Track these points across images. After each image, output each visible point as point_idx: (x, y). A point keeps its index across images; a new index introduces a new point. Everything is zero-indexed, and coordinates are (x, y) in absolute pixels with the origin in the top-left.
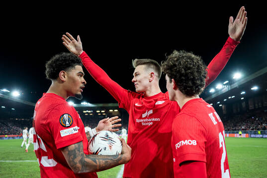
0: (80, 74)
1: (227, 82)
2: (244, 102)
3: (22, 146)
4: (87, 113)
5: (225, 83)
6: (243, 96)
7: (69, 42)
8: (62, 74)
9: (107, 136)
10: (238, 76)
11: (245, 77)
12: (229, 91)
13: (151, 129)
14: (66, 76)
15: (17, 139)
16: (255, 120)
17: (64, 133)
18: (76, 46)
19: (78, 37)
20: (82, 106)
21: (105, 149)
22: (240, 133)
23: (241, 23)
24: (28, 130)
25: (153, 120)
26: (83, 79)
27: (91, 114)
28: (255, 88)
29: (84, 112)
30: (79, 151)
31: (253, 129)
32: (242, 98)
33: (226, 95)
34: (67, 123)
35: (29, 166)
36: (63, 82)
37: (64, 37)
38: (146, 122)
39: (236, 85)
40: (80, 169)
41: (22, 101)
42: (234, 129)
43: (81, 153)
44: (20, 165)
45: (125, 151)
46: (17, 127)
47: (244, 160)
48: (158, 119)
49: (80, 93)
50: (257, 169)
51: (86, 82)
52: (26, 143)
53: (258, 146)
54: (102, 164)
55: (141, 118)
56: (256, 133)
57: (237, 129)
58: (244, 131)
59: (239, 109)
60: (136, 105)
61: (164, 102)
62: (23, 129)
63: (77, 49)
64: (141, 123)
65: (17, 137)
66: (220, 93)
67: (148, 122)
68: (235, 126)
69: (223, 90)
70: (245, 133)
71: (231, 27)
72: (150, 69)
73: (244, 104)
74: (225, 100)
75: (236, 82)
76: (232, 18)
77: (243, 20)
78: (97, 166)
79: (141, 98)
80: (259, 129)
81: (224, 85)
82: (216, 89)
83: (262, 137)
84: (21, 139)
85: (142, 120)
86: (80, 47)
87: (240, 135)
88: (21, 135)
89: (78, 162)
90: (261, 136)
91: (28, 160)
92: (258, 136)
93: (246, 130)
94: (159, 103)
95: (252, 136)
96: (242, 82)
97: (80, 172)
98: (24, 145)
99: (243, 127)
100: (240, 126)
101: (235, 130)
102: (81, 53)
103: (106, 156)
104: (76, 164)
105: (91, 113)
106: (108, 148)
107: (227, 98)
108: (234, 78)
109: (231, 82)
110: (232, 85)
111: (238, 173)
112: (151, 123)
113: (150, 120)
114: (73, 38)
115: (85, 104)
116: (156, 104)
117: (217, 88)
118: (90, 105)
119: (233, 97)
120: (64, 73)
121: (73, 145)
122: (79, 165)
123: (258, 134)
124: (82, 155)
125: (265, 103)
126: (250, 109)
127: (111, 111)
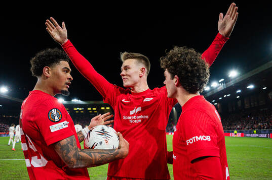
0: (66, 69)
1: (222, 80)
2: (240, 101)
3: (9, 144)
4: (78, 110)
5: (220, 81)
6: (238, 94)
7: (53, 28)
8: (46, 69)
9: (103, 130)
10: (234, 74)
11: (241, 75)
12: (224, 89)
13: (139, 126)
14: (50, 72)
15: (4, 137)
16: (251, 118)
17: (54, 128)
18: (60, 34)
19: (63, 23)
20: (73, 103)
21: (101, 143)
22: (235, 132)
23: (231, 18)
24: (15, 127)
25: (142, 117)
26: (69, 75)
27: (82, 112)
28: (251, 87)
29: (75, 109)
30: (72, 145)
31: (248, 129)
32: (238, 97)
33: (221, 93)
34: (56, 118)
35: (16, 165)
36: (47, 77)
37: (48, 22)
38: (134, 119)
39: (231, 83)
40: (75, 163)
41: (10, 98)
42: (229, 128)
43: (75, 147)
44: (8, 164)
45: (122, 145)
46: (5, 124)
47: (238, 160)
48: (147, 117)
49: (67, 89)
50: (253, 169)
51: (72, 79)
52: (12, 140)
53: (253, 146)
54: (97, 158)
55: (128, 115)
56: (251, 132)
57: (232, 128)
58: (240, 130)
59: (234, 108)
60: (123, 100)
61: (152, 99)
62: (10, 126)
63: (61, 37)
64: (128, 120)
65: (5, 134)
66: (215, 92)
67: (137, 119)
68: (230, 125)
69: (219, 88)
70: (240, 132)
71: (220, 23)
72: (141, 63)
73: (239, 103)
74: (220, 98)
75: (232, 80)
76: (221, 14)
77: (234, 16)
78: (92, 160)
79: (128, 94)
80: (254, 129)
81: (220, 83)
82: (211, 88)
83: (258, 137)
84: (8, 136)
85: (129, 118)
86: (64, 35)
87: (236, 134)
88: (7, 132)
89: (72, 156)
90: (257, 135)
91: (16, 158)
92: (254, 135)
93: (241, 129)
94: (147, 100)
95: (248, 135)
96: (238, 80)
97: (75, 167)
98: (11, 142)
99: (238, 127)
100: (235, 125)
101: (231, 129)
102: (66, 41)
103: (102, 150)
104: (70, 158)
105: (82, 110)
106: (104, 142)
107: (223, 97)
108: (229, 76)
109: (227, 80)
110: (228, 84)
111: (232, 173)
112: (140, 121)
113: (138, 117)
114: (58, 25)
115: (75, 101)
116: (144, 101)
117: (212, 86)
118: (80, 102)
119: (228, 95)
120: (48, 69)
121: (65, 140)
122: (73, 159)
123: (253, 133)
124: (76, 149)
125: (262, 102)
126: (246, 107)
127: (103, 108)
